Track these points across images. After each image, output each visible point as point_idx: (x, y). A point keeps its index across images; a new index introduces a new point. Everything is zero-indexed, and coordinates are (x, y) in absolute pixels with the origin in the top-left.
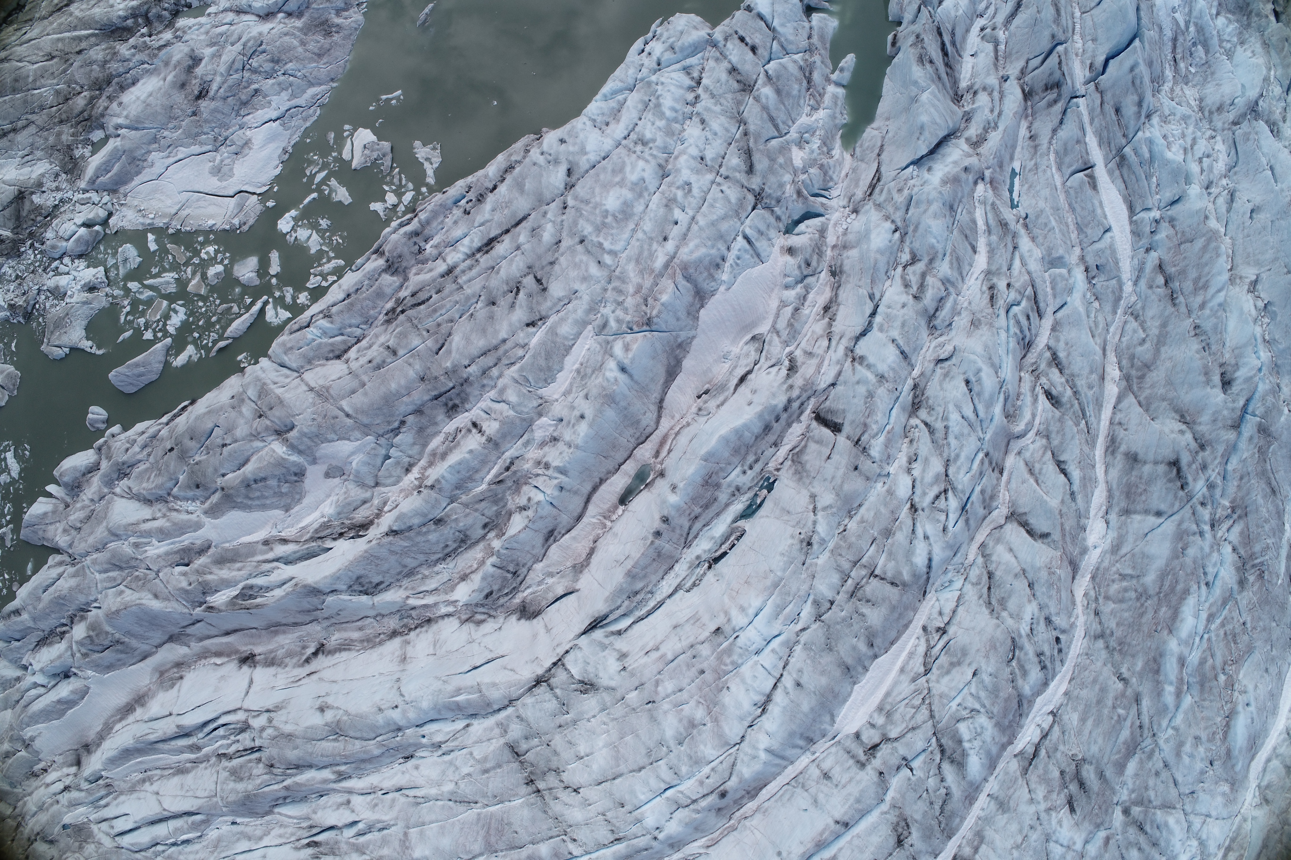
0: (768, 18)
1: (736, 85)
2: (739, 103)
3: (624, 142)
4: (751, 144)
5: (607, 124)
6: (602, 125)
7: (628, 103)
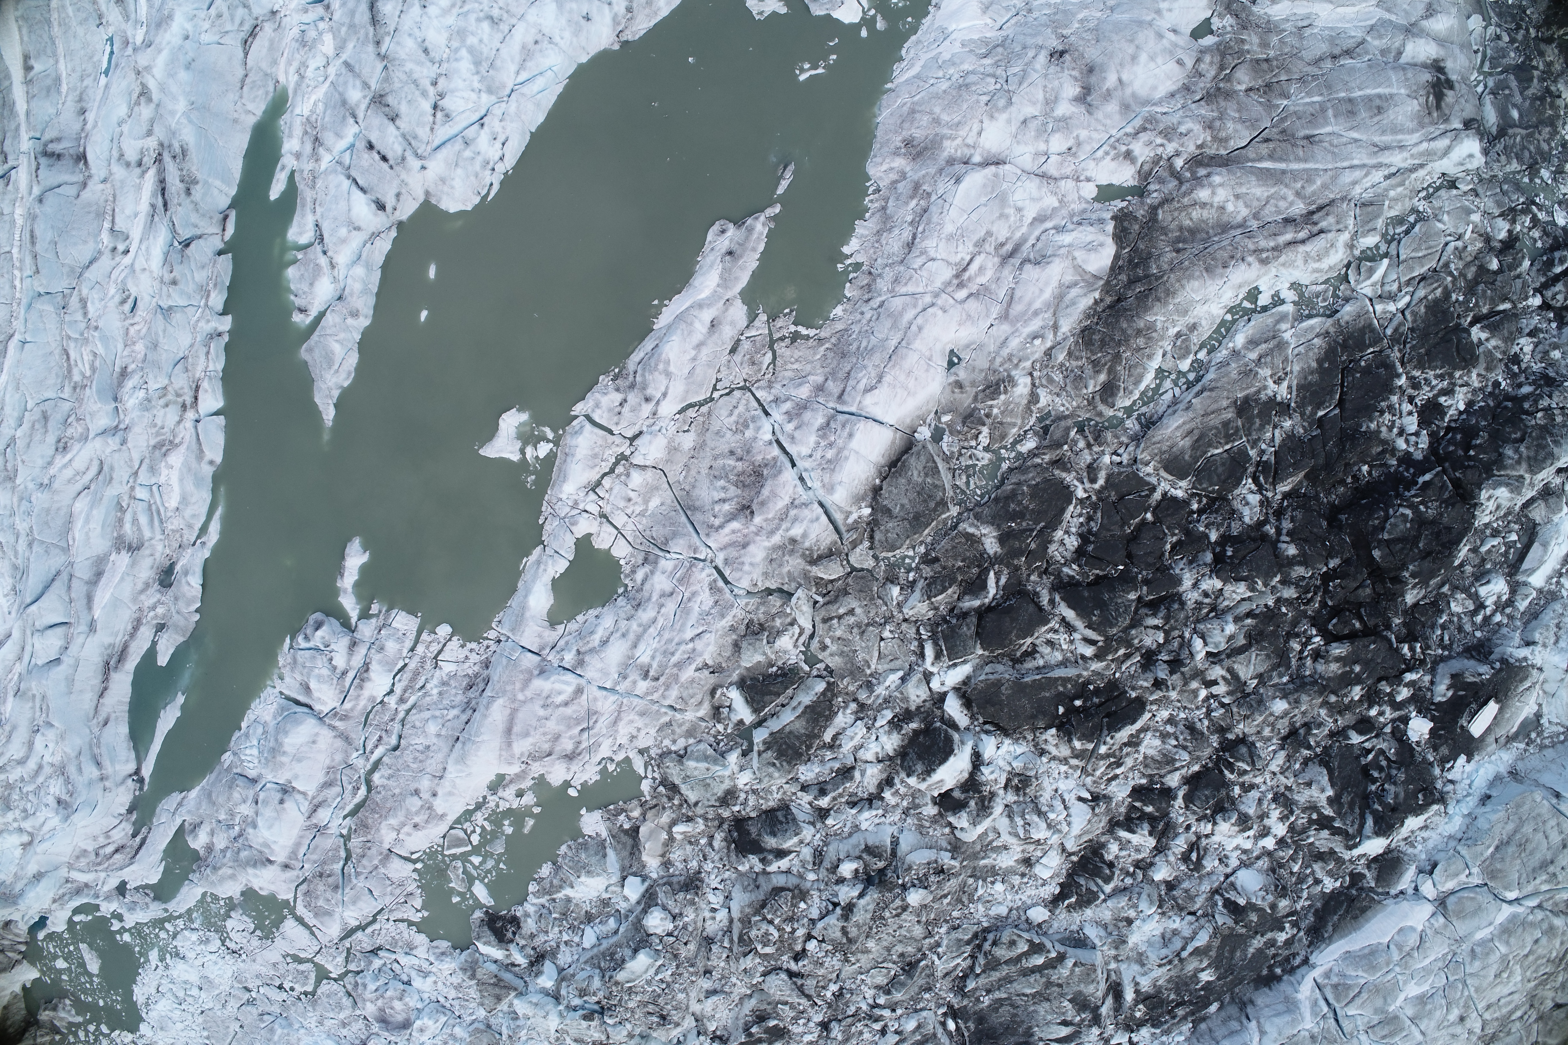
0: (354, 188)
1: (390, 100)
2: (387, 79)
3: (514, 21)
4: (371, 29)
5: (536, 42)
6: (542, 40)
7: (513, 68)
